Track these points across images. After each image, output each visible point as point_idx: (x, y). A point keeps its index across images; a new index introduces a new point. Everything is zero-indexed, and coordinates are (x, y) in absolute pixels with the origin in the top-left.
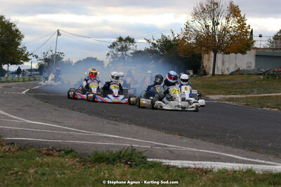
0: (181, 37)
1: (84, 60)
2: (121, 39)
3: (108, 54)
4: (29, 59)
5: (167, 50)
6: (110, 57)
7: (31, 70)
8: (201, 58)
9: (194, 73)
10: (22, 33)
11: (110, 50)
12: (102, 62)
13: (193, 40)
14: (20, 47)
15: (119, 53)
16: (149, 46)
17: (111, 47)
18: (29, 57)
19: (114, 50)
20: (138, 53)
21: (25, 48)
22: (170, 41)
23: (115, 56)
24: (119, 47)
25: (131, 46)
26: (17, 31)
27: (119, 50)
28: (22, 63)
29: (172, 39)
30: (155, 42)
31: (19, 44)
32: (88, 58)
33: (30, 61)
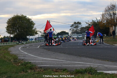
0: (101, 21)
1: (60, 32)
2: (75, 23)
3: (70, 29)
4: (38, 33)
5: (95, 26)
6: (71, 30)
7: (39, 38)
8: (109, 29)
9: (107, 35)
10: (34, 23)
11: (71, 27)
12: (68, 33)
13: (105, 22)
14: (33, 28)
15: (75, 29)
16: (87, 25)
17: (71, 26)
18: (38, 32)
19: (73, 28)
20: (82, 28)
21: (36, 29)
22: (95, 23)
23: (73, 30)
24: (75, 26)
25: (80, 26)
26: (32, 22)
27: (75, 28)
28: (35, 35)
29: (96, 22)
30: (89, 23)
31: (33, 27)
32: (62, 32)
33: (38, 34)
